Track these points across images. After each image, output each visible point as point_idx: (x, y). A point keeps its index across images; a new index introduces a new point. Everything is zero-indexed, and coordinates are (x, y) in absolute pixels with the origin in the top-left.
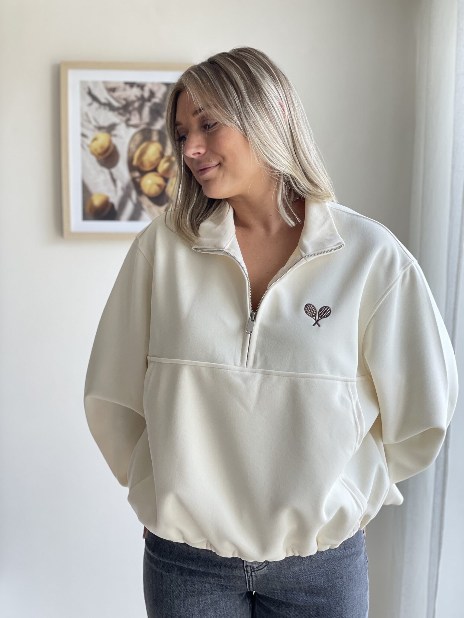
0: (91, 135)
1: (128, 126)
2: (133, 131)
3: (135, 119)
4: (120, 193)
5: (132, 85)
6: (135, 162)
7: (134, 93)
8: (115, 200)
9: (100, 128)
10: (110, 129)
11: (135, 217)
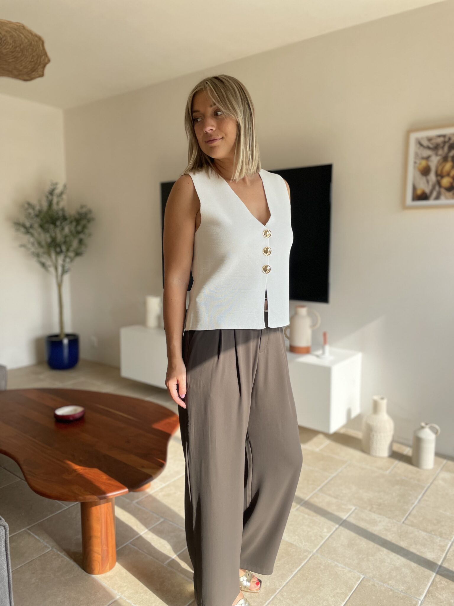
0: (418, 162)
1: (437, 155)
2: (438, 158)
3: (440, 152)
4: (430, 187)
5: (439, 136)
6: (439, 172)
7: (440, 140)
8: (427, 191)
9: (423, 158)
10: (428, 158)
11: (437, 198)
